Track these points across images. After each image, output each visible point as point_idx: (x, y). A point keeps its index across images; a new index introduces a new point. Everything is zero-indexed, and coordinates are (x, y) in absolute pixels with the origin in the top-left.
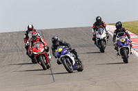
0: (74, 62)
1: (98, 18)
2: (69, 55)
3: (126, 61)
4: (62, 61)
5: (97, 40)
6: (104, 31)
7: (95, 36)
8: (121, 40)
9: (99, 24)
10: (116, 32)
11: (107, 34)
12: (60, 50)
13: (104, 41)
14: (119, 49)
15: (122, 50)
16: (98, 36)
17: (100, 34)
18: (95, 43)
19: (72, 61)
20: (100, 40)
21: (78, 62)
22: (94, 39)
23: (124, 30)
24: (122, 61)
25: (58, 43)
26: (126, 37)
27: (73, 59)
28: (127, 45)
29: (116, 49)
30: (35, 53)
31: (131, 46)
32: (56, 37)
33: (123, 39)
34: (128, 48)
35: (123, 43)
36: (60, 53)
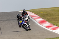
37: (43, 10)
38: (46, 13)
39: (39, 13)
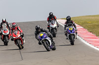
0: (51, 44)
1: (50, 13)
2: (48, 39)
3: (72, 44)
4: (43, 42)
5: (51, 28)
6: (56, 23)
7: (49, 26)
8: (69, 29)
9: (51, 18)
10: (67, 23)
11: (57, 24)
12: (42, 35)
13: (56, 29)
14: (68, 35)
15: (70, 36)
16: (51, 26)
17: (53, 24)
18: (49, 31)
19: (49, 43)
20: (53, 29)
21: (53, 43)
22: (48, 28)
23: (72, 22)
24: (70, 43)
25: (40, 30)
26: (73, 27)
27: (50, 41)
28: (74, 32)
29: (66, 35)
30: (14, 38)
31: (76, 33)
32: (38, 26)
33: (71, 28)
34: (74, 35)
35: (71, 31)
36: (42, 37)
37: (91, 18)
38: (96, 24)
39: (84, 23)
